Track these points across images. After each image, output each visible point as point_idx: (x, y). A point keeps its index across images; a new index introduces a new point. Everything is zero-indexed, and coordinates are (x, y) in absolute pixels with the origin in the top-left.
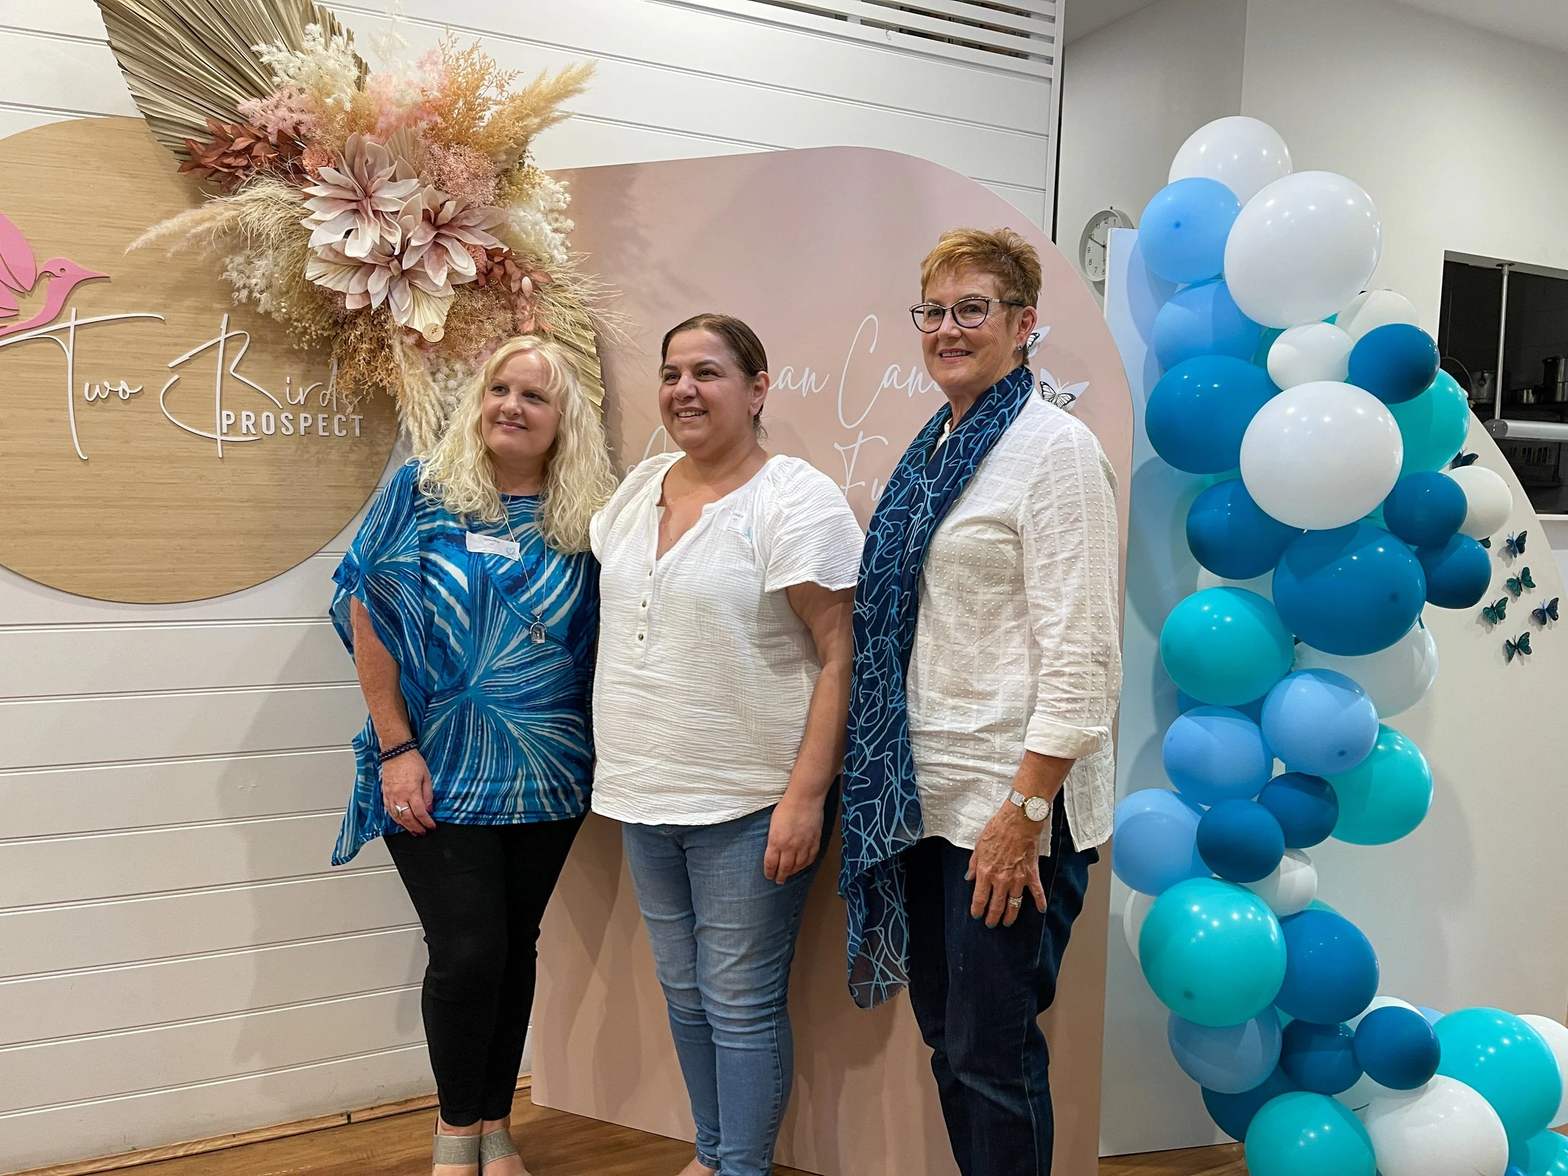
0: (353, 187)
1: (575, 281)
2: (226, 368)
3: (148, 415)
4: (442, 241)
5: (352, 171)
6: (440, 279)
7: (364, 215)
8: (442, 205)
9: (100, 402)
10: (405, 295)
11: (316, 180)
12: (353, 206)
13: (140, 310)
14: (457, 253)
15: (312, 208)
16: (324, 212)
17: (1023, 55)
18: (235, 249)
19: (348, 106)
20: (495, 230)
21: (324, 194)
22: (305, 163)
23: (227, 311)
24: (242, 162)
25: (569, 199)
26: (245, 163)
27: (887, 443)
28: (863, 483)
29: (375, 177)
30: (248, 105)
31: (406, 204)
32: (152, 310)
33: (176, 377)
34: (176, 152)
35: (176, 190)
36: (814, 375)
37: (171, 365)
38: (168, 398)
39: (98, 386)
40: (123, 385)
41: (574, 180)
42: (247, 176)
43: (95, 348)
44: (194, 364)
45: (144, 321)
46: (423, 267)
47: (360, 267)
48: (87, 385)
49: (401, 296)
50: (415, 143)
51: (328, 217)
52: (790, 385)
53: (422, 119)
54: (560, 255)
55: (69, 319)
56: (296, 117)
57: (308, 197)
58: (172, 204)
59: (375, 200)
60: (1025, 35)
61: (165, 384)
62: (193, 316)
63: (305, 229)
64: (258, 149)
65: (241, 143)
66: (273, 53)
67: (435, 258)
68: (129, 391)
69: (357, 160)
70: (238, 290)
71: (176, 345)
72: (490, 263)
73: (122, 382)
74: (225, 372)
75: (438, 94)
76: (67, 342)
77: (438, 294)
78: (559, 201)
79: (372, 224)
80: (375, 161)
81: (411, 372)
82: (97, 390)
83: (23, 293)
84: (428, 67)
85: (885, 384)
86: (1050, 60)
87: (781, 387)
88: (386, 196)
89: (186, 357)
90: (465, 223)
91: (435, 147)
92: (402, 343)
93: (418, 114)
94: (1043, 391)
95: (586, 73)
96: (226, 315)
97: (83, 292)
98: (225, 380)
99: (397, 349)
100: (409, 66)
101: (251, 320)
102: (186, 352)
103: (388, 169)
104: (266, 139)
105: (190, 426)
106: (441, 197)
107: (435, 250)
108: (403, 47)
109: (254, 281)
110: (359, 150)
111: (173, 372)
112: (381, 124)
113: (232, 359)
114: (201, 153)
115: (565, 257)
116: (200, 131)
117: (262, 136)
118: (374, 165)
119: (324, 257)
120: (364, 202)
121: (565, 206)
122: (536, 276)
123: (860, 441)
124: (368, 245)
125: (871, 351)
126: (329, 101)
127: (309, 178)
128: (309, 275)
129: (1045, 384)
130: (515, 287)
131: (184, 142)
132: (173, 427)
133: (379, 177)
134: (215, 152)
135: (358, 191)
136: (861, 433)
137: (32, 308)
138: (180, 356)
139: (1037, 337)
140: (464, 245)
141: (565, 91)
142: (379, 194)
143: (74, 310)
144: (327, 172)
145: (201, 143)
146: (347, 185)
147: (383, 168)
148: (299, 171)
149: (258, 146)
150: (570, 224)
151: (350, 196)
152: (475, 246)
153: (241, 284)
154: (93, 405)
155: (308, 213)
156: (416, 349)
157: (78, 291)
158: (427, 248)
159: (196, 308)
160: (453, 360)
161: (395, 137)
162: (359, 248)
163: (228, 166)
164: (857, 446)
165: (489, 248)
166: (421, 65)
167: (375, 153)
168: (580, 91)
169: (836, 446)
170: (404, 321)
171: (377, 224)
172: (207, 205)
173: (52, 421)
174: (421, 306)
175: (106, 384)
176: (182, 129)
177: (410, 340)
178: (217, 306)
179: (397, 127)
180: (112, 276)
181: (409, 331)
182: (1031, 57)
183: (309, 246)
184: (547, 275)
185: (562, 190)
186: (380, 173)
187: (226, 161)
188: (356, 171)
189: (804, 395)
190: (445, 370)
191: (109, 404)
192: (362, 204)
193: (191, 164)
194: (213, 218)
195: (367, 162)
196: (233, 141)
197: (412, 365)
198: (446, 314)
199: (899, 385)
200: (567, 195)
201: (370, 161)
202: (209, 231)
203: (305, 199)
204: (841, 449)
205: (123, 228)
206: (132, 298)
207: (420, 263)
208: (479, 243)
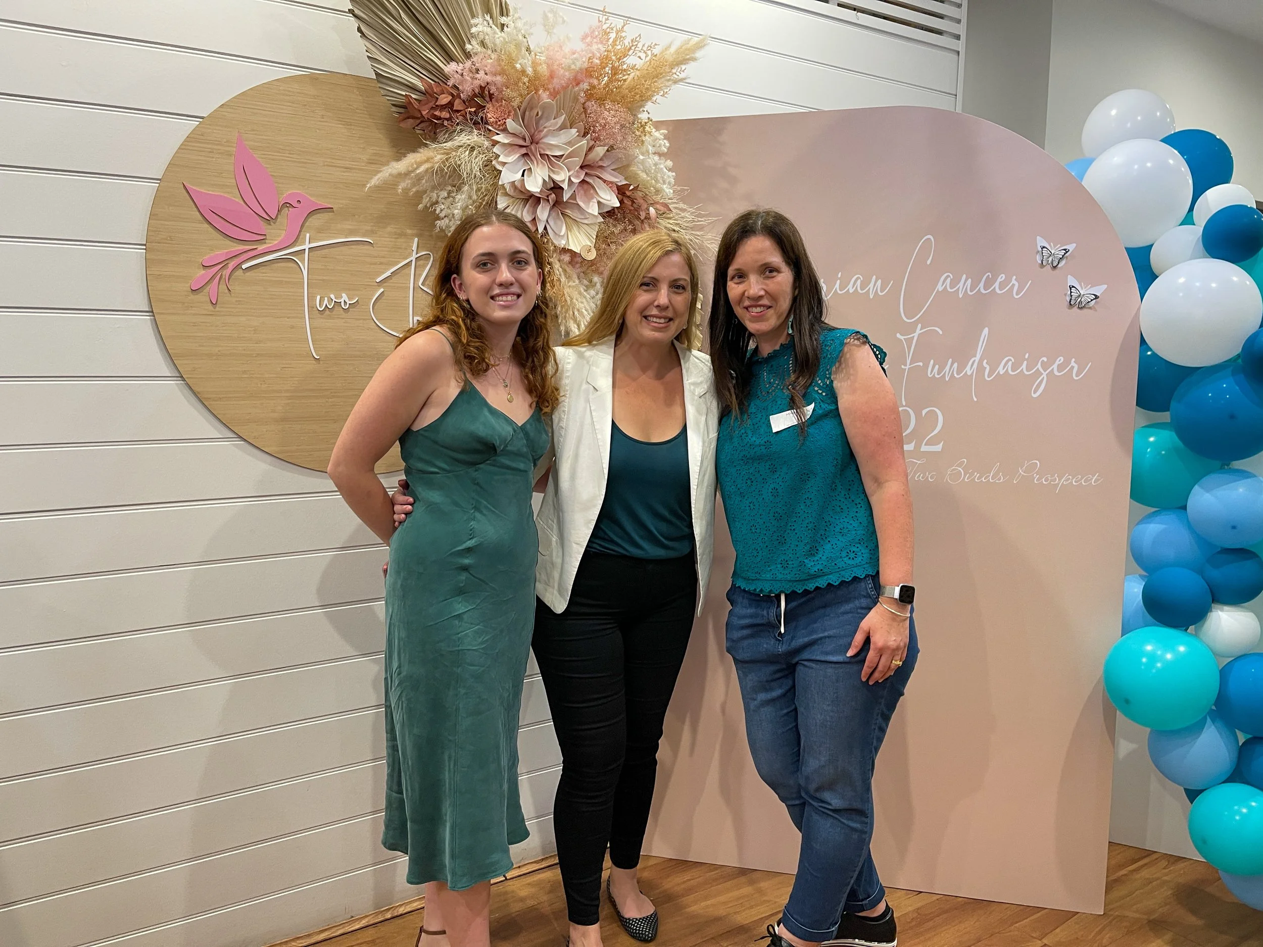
0: (524, 136)
1: (683, 210)
2: (416, 282)
3: (361, 321)
4: (588, 179)
5: (523, 122)
6: (594, 209)
7: (533, 158)
8: (590, 149)
9: (327, 312)
10: (559, 223)
11: (497, 130)
12: (524, 151)
13: (355, 236)
14: (599, 189)
15: (498, 153)
16: (506, 156)
17: (939, 32)
18: (440, 186)
19: (529, 70)
20: (622, 169)
21: (506, 141)
22: (489, 116)
23: (419, 236)
24: (445, 114)
25: (668, 145)
26: (448, 116)
27: (941, 333)
28: (921, 364)
29: (541, 128)
30: (450, 68)
31: (571, 149)
32: (364, 236)
33: (382, 290)
34: (393, 105)
35: (381, 136)
36: (879, 282)
37: (378, 281)
38: (375, 308)
39: (326, 298)
40: (345, 297)
41: (671, 128)
42: (452, 126)
43: (323, 267)
44: (394, 279)
45: (358, 244)
46: (576, 200)
47: (532, 200)
48: (318, 297)
49: (555, 223)
50: (576, 99)
51: (511, 159)
52: (859, 288)
53: (583, 81)
54: (668, 191)
55: (304, 243)
56: (489, 78)
57: (495, 143)
58: (378, 149)
59: (542, 146)
60: (941, 16)
61: (373, 295)
62: (393, 240)
63: (495, 168)
64: (457, 105)
65: (444, 99)
66: (480, 26)
67: (582, 192)
68: (348, 302)
69: (527, 113)
70: (443, 219)
71: (381, 263)
72: (619, 196)
73: (344, 295)
74: (416, 286)
75: (598, 61)
76: (303, 261)
77: (586, 221)
78: (660, 146)
79: (540, 165)
80: (542, 115)
81: (570, 283)
82: (326, 302)
83: (269, 220)
84: (588, 40)
85: (940, 287)
86: (958, 37)
87: (851, 291)
88: (551, 142)
89: (388, 274)
90: (601, 163)
91: (589, 104)
92: (559, 261)
93: (579, 77)
94: (1071, 292)
95: (700, 46)
96: (416, 239)
97: (315, 221)
98: (415, 292)
99: (557, 266)
100: (568, 39)
101: (433, 243)
102: (388, 269)
103: (552, 121)
104: (460, 98)
105: (392, 330)
106: (592, 143)
107: (581, 186)
108: (564, 21)
109: (456, 212)
110: (531, 106)
111: (379, 286)
112: (556, 83)
113: (420, 275)
114: (416, 107)
115: (672, 191)
116: (413, 88)
117: (455, 94)
118: (541, 118)
119: (509, 193)
120: (533, 147)
121: (666, 150)
122: (658, 206)
123: (918, 331)
124: (540, 182)
125: (929, 262)
126: (518, 66)
127: (490, 128)
128: (501, 206)
129: (1073, 287)
130: (643, 215)
131: (404, 98)
132: (379, 331)
133: (545, 128)
134: (427, 106)
135: (527, 139)
136: (920, 326)
137: (276, 234)
138: (384, 273)
139: (1067, 252)
140: (605, 181)
141: (684, 58)
142: (545, 140)
143: (308, 235)
144: (510, 124)
145: (415, 99)
146: (521, 133)
147: (548, 119)
148: (487, 123)
149: (457, 102)
150: (669, 163)
151: (521, 143)
152: (612, 183)
153: (442, 215)
154: (322, 314)
155: (498, 156)
156: (570, 266)
157: (310, 219)
158: (577, 185)
159: (395, 233)
160: (589, 275)
161: (562, 96)
162: (534, 185)
163: (439, 118)
164: (916, 335)
165: (620, 184)
166: (584, 38)
167: (545, 107)
168: (694, 59)
169: (898, 335)
170: (563, 242)
171: (544, 165)
172: (421, 150)
173: (292, 327)
174: (572, 230)
175: (332, 296)
176: (402, 87)
177: (567, 258)
178: (409, 231)
179: (565, 88)
180: (335, 207)
181: (565, 251)
182: (944, 34)
183: (500, 183)
184: (666, 206)
185: (662, 137)
186: (546, 124)
187: (437, 113)
188: (526, 121)
189: (871, 297)
190: (585, 282)
191: (334, 313)
192: (531, 150)
193: (406, 116)
194: (428, 160)
195: (537, 114)
196: (437, 98)
197: (569, 278)
198: (595, 237)
199: (951, 288)
200: (665, 141)
201: (540, 114)
202: (427, 170)
203: (493, 145)
204: (902, 338)
205: (342, 167)
206: (348, 225)
207: (573, 197)
208: (615, 180)
